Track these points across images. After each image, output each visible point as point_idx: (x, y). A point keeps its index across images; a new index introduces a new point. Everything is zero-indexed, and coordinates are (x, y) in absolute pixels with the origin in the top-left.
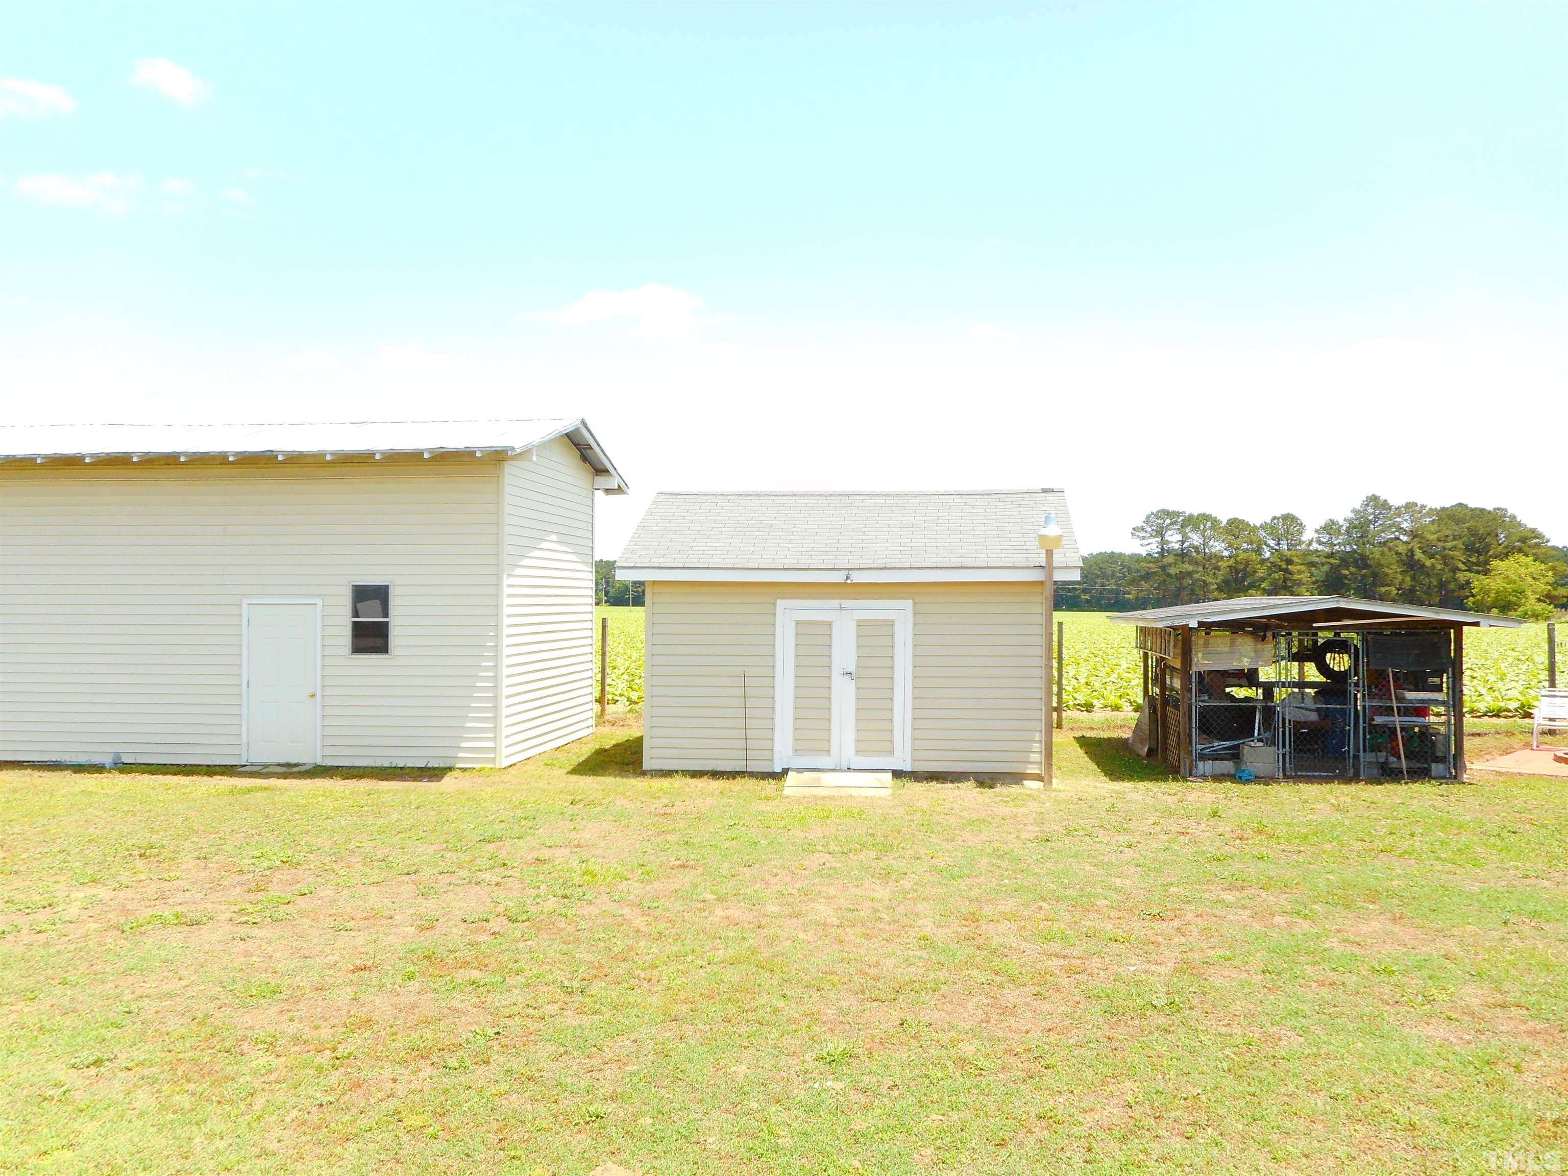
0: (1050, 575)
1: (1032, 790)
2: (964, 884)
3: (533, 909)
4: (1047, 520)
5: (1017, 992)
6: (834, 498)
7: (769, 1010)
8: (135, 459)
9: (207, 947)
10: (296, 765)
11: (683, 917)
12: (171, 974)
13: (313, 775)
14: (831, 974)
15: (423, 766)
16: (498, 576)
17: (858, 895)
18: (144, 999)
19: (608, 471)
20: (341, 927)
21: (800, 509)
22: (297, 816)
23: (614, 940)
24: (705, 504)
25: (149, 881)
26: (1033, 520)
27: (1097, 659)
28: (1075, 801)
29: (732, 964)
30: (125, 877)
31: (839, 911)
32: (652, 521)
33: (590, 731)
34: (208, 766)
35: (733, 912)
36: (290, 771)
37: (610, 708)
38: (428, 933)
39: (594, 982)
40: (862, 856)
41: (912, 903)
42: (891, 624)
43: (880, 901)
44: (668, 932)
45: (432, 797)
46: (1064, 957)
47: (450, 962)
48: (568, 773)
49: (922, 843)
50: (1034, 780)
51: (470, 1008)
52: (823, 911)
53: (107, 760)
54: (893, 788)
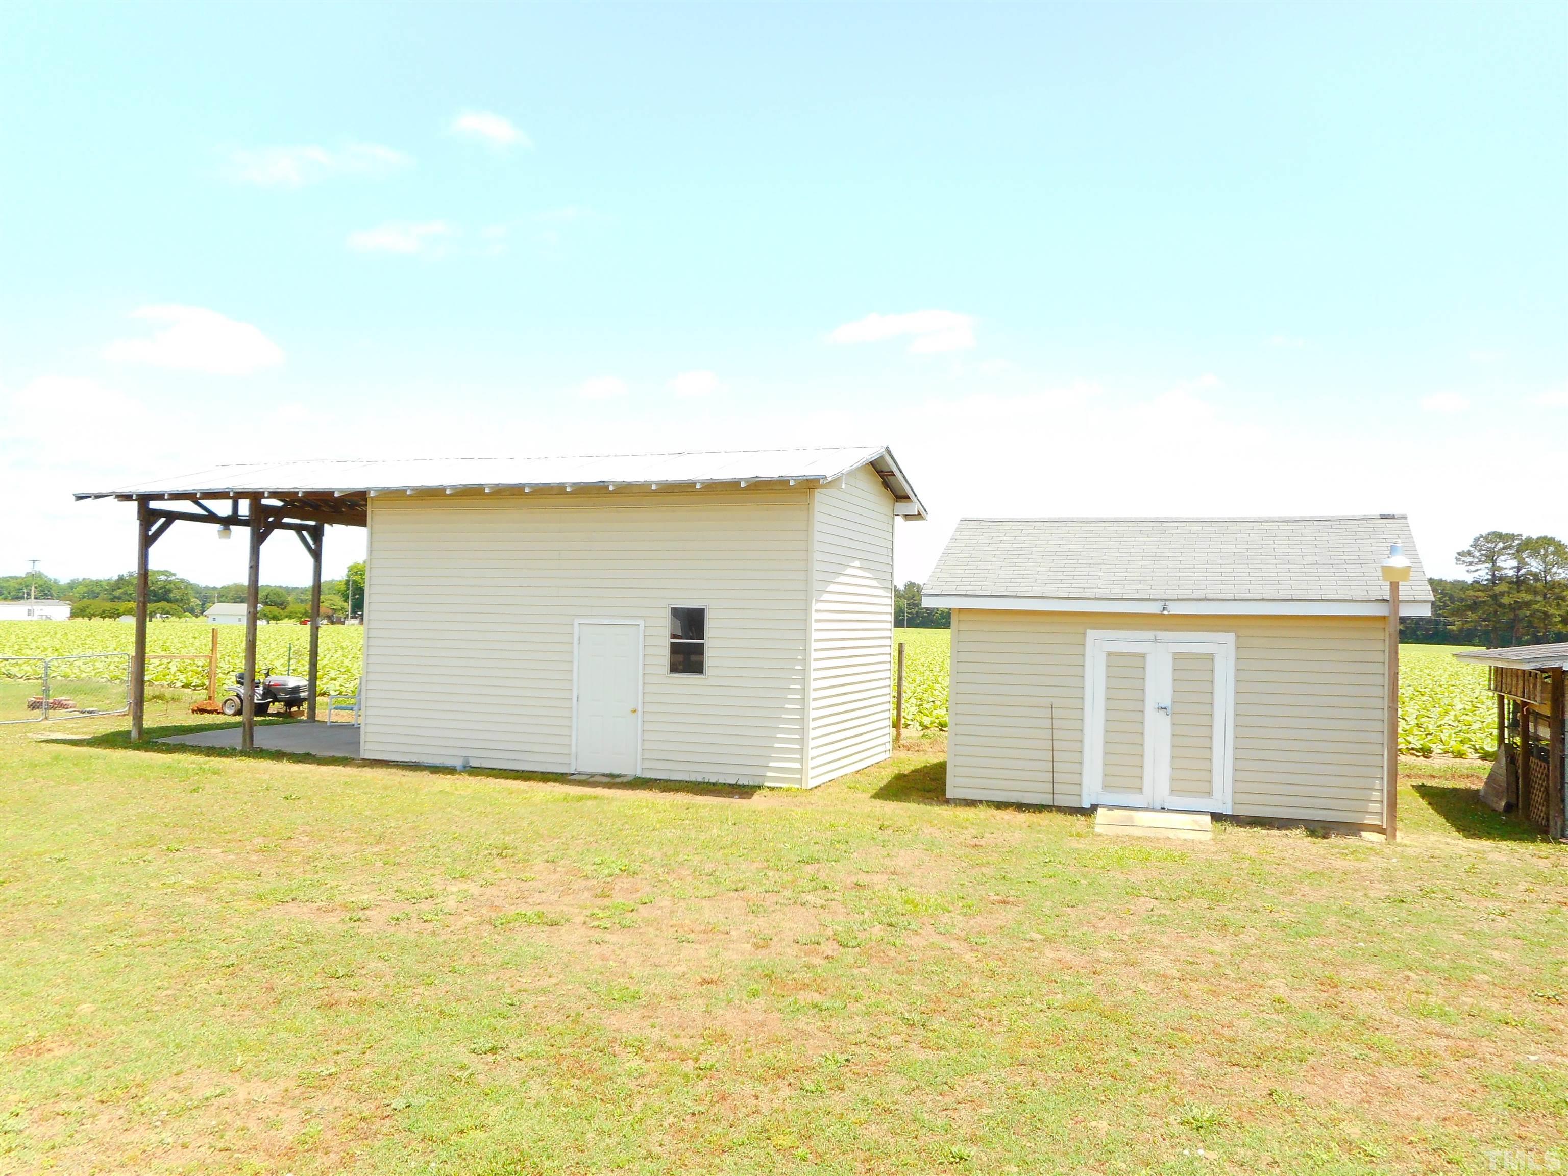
0: (1396, 609)
1: (1372, 842)
2: (1312, 943)
3: (859, 935)
4: (1393, 550)
5: (1398, 1073)
6: (1145, 524)
7: (1120, 1063)
8: (487, 491)
9: (569, 948)
10: (619, 776)
11: (1013, 955)
12: (541, 971)
13: (634, 786)
14: (1181, 1031)
15: (734, 783)
16: (807, 601)
17: (1195, 947)
18: (522, 993)
19: (908, 497)
20: (683, 939)
21: (1109, 536)
22: (627, 826)
23: (947, 975)
24: (1009, 531)
25: (508, 880)
26: (1372, 549)
27: (1424, 698)
28: (1426, 858)
29: (1073, 1011)
30: (488, 873)
31: (1177, 963)
32: (957, 548)
33: (887, 755)
34: (542, 773)
35: (1064, 954)
36: (613, 781)
37: (904, 732)
38: (764, 952)
39: (934, 1017)
40: (1192, 905)
41: (1256, 959)
42: (1211, 657)
43: (1221, 954)
44: (1000, 970)
45: (745, 814)
46: (1448, 1037)
47: (790, 982)
48: (872, 797)
49: (1256, 895)
50: (1373, 832)
51: (816, 1032)
52: (1160, 962)
53: (458, 763)
54: (1214, 831)
